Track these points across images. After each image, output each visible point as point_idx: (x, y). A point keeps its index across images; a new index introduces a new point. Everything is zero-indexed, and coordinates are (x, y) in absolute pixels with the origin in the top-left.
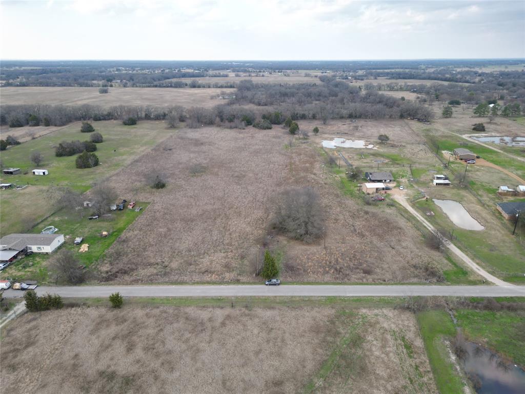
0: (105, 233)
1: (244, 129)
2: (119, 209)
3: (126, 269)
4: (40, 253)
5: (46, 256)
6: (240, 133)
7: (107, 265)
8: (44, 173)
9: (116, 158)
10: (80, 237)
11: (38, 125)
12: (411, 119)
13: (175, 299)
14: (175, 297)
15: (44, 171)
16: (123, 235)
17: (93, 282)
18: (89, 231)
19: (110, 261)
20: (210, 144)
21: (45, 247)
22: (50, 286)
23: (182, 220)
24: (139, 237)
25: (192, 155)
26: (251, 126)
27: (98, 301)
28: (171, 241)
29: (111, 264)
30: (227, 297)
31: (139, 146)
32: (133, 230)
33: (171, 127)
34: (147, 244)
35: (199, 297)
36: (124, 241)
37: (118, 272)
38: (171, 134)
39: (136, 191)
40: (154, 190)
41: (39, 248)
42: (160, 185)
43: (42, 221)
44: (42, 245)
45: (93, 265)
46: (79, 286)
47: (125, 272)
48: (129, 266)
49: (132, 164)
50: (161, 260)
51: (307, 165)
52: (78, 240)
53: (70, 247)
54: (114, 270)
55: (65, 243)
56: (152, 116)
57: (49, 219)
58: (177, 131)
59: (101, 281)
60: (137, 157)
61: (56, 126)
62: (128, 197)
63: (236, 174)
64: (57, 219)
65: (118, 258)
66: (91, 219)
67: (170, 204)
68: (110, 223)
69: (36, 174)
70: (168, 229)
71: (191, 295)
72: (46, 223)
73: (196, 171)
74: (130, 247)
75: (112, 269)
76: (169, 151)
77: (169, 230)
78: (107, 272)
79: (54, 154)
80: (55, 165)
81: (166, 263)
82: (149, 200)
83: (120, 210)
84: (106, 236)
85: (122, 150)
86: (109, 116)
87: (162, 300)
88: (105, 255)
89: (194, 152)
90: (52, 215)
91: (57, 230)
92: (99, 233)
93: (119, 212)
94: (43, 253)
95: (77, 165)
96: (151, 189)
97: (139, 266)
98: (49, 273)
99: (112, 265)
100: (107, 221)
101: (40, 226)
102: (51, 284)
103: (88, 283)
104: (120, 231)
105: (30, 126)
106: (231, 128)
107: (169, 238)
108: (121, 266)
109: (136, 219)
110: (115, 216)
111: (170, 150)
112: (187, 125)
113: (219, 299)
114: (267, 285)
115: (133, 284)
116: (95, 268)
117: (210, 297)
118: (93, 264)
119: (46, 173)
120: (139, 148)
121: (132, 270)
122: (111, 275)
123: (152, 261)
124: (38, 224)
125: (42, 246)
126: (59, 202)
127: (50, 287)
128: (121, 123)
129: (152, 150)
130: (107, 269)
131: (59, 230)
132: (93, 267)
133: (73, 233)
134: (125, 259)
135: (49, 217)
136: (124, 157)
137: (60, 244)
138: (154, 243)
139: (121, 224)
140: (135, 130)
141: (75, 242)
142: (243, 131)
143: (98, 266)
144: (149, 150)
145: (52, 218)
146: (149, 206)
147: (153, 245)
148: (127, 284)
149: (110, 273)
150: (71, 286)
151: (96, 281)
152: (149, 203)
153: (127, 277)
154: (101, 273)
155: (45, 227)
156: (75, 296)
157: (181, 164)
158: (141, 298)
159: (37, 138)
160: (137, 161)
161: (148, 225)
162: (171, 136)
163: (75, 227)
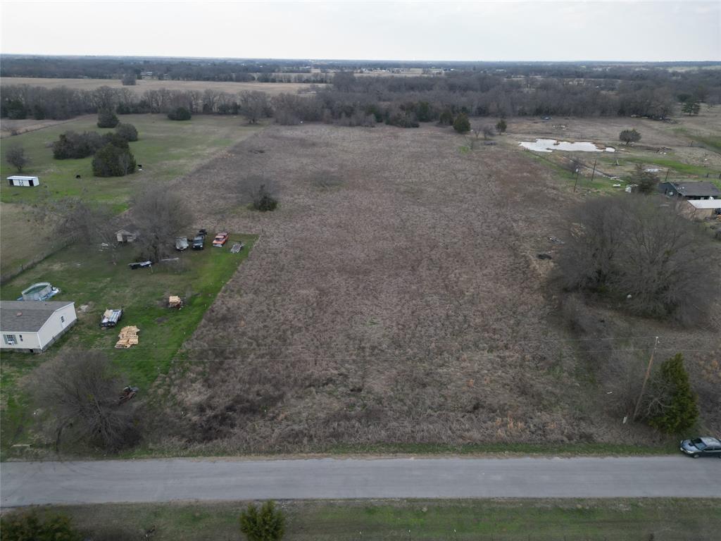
0: (174, 299)
1: (373, 127)
2: (193, 248)
3: (251, 397)
4: (12, 351)
5: (29, 360)
6: (370, 131)
7: (198, 385)
8: (31, 182)
9: (167, 162)
10: (114, 308)
11: (24, 118)
12: (637, 117)
13: (439, 509)
14: (438, 500)
15: (30, 178)
16: (220, 304)
17: (166, 442)
18: (135, 295)
19: (202, 373)
20: (327, 145)
21: (26, 335)
22: (37, 458)
23: (342, 270)
24: (258, 309)
25: (305, 161)
26: (383, 123)
27: (195, 519)
28: (339, 319)
29: (208, 383)
30: (603, 502)
31: (205, 147)
32: (239, 292)
33: (250, 123)
34: (284, 327)
35: (512, 501)
36: (224, 319)
37: (230, 408)
38: (254, 132)
39: (221, 214)
40: (257, 213)
41: (11, 338)
42: (266, 205)
43: (23, 272)
44: (18, 331)
45: (158, 387)
46: (127, 458)
47: (252, 410)
48: (256, 387)
49: (198, 171)
50: (336, 369)
51: (525, 174)
52: (111, 316)
53: (91, 333)
54: (222, 402)
55: (77, 323)
56: (215, 109)
57: (39, 267)
58: (262, 128)
59: (189, 441)
60: (206, 161)
61: (54, 119)
62: (208, 224)
63: (402, 189)
64: (57, 267)
65: (221, 363)
66: (134, 267)
67: (301, 239)
68: (182, 276)
69: (16, 183)
70: (317, 289)
71: (482, 493)
72: (31, 275)
73: (324, 182)
74: (244, 334)
75: (211, 397)
76: (259, 154)
77: (323, 292)
78: (201, 409)
79: (53, 154)
80: (52, 171)
81: (354, 380)
82: (254, 231)
83: (198, 248)
84: (178, 306)
85: (174, 151)
86: (143, 108)
87: (398, 513)
88: (185, 356)
89: (307, 156)
90: (46, 258)
91: (57, 291)
92: (159, 300)
93: (196, 254)
94: (19, 349)
95: (95, 170)
96: (250, 212)
97: (284, 389)
98: (38, 412)
99: (209, 387)
100: (174, 270)
101: (18, 283)
102: (39, 451)
103: (151, 446)
104: (209, 293)
105: (11, 118)
106: (351, 125)
107: (330, 310)
108: (235, 387)
109: (239, 268)
110: (187, 261)
111: (262, 152)
112: (277, 122)
113: (581, 512)
114: (692, 456)
115: (288, 452)
116: (165, 395)
117: (547, 500)
118: (157, 383)
119: (36, 183)
120: (204, 150)
121: (272, 401)
122: (215, 417)
123: (316, 372)
124: (14, 277)
125: (17, 334)
126: (62, 231)
127: (36, 464)
128: (166, 117)
129: (229, 152)
130: (197, 399)
131: (63, 292)
132: (160, 391)
133: (98, 300)
134: (241, 368)
135: (40, 262)
136: (182, 161)
137: (65, 325)
138: (300, 325)
139: (207, 280)
140: (191, 126)
141: (105, 321)
142: (373, 129)
143: (174, 390)
144: (224, 152)
145: (45, 265)
146: (258, 242)
147: (300, 328)
148: (271, 452)
149: (209, 413)
150: (102, 459)
151: (175, 439)
152: (256, 237)
153: (261, 425)
154: (186, 410)
155: (29, 285)
156: (115, 501)
157: (290, 172)
158: (330, 504)
159: (20, 134)
160: (207, 167)
161: (271, 281)
162: (256, 135)
163: (100, 286)
